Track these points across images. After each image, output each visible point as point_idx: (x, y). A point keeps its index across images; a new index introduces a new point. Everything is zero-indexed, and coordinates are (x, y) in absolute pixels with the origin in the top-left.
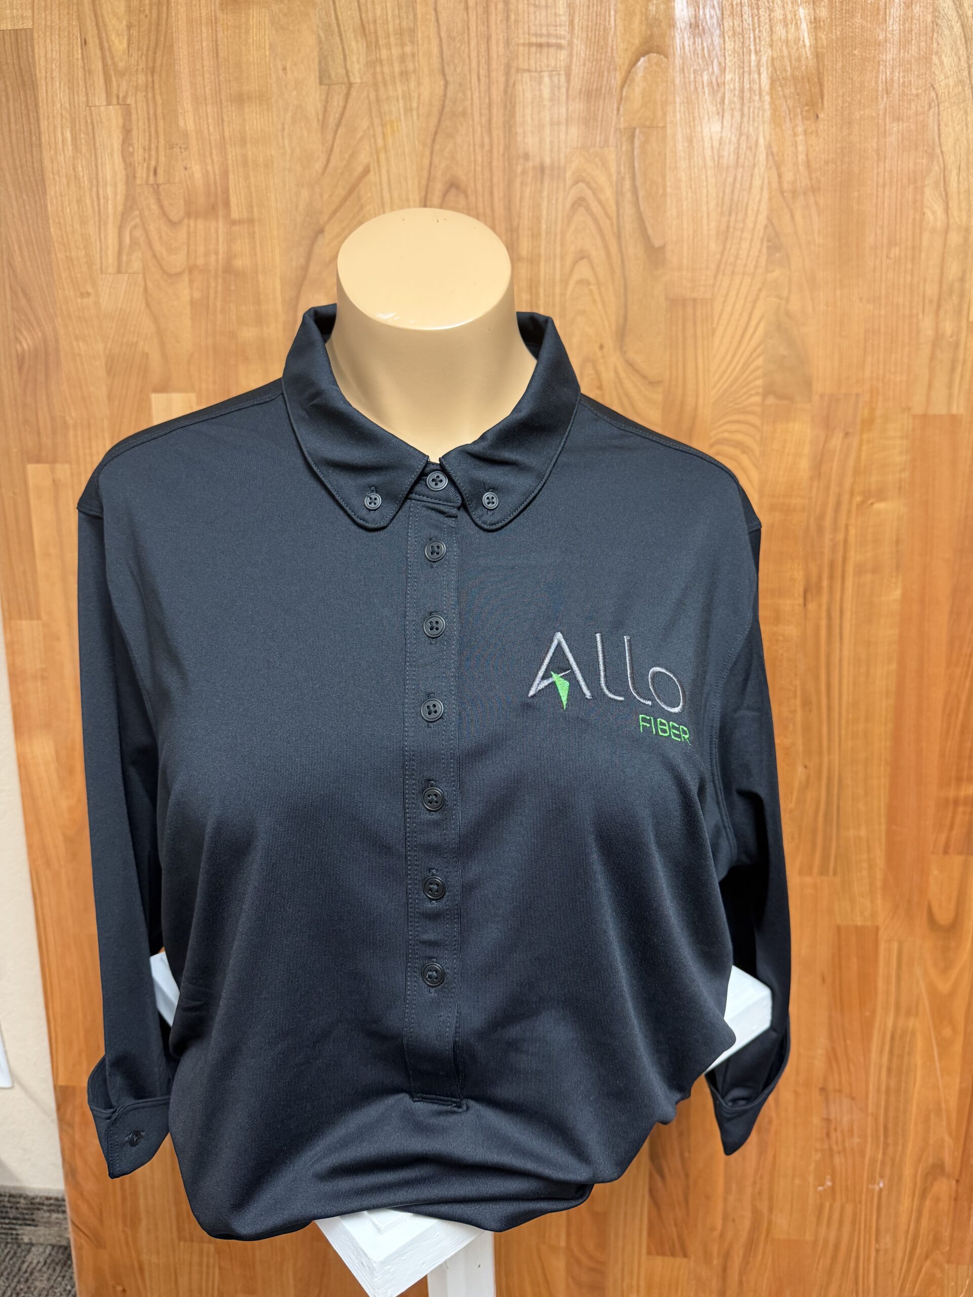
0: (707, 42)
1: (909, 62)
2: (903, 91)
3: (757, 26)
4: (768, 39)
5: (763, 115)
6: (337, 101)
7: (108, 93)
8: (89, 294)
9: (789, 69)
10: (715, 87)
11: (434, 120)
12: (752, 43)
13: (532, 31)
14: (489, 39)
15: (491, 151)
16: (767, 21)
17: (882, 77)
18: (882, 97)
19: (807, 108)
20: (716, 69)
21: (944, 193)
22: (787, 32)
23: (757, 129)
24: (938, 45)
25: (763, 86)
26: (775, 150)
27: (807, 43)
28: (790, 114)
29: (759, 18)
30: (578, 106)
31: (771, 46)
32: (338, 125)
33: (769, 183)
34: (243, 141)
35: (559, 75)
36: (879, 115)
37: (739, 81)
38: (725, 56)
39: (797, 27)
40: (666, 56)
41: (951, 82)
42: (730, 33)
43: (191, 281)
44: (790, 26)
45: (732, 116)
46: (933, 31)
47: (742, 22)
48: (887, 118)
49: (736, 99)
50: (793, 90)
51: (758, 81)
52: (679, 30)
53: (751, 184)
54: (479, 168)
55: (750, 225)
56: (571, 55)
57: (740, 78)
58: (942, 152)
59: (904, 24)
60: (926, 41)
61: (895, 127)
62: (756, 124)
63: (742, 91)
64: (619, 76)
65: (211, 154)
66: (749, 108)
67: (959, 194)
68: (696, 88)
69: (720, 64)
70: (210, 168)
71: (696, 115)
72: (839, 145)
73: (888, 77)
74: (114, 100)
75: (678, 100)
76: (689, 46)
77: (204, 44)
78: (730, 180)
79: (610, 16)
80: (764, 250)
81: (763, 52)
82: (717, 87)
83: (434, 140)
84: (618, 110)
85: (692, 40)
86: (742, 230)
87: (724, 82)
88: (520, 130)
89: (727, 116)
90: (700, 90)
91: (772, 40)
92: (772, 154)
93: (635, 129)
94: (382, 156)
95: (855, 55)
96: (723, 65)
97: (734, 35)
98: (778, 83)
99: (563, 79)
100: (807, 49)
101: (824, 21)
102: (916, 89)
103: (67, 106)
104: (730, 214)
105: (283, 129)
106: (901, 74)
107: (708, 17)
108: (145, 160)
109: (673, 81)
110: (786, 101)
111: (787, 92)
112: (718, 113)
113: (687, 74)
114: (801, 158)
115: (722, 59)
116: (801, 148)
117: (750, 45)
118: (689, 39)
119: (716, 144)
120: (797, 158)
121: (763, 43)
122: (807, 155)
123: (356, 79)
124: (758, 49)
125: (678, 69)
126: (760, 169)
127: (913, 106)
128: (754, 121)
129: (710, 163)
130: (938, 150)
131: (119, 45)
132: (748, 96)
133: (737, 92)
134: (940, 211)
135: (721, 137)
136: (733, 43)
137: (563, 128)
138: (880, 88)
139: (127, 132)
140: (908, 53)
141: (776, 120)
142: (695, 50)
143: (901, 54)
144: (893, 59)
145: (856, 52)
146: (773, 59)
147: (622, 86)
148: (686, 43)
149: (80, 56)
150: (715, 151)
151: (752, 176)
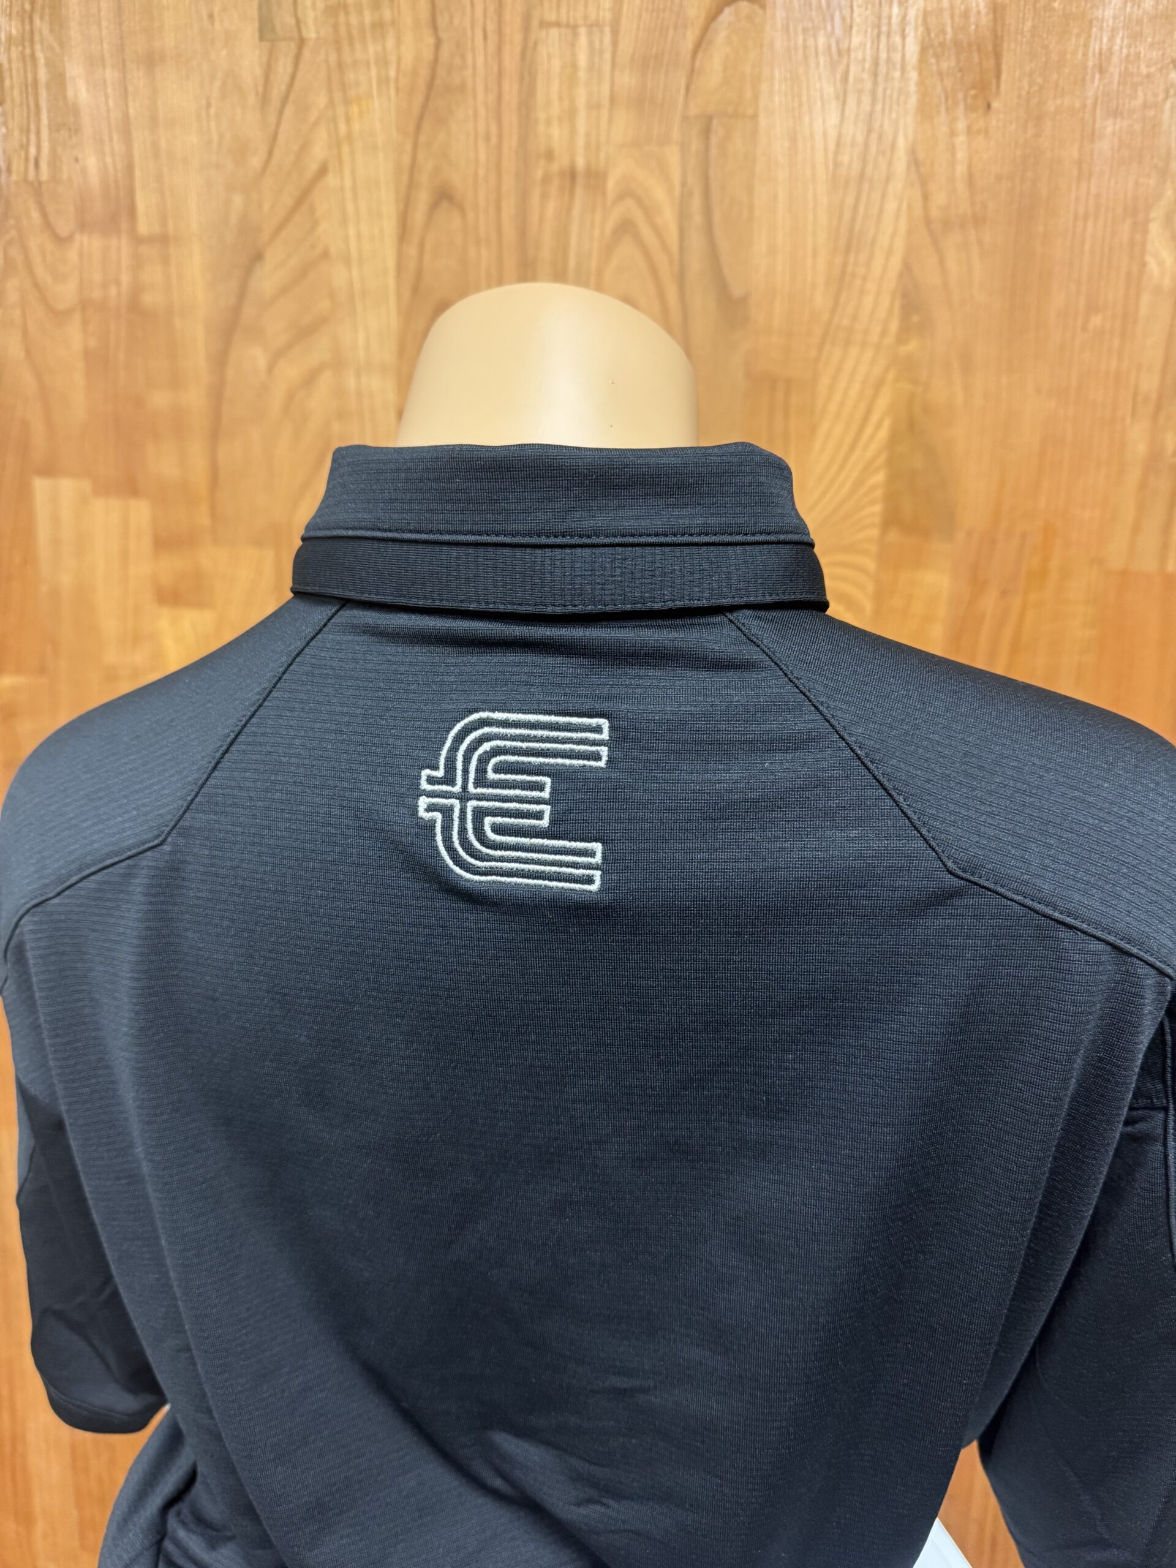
5: (906, 102)
6: (283, 67)
9: (949, 30)
10: (835, 56)
11: (419, 98)
15: (499, 146)
17: (1095, 46)
18: (1093, 78)
19: (973, 92)
20: (838, 28)
23: (894, 123)
25: (908, 57)
26: (921, 156)
28: (947, 99)
30: (627, 80)
32: (285, 101)
33: (910, 207)
34: (153, 122)
35: (602, 32)
36: (1084, 106)
37: (872, 48)
38: (851, 7)
43: (85, 323)
45: (859, 103)
48: (1098, 112)
49: (865, 76)
50: (953, 63)
51: (900, 48)
53: (881, 209)
54: (481, 172)
55: (877, 269)
57: (873, 42)
61: (1110, 127)
62: (894, 115)
63: (876, 63)
64: (691, 36)
65: (111, 139)
66: (885, 90)
68: (806, 57)
69: (843, 19)
70: (109, 160)
71: (804, 99)
72: (1019, 153)
73: (1104, 47)
75: (777, 74)
78: (850, 200)
80: (896, 310)
82: (838, 55)
83: (418, 128)
84: (688, 88)
86: (866, 277)
87: (849, 50)
88: (541, 115)
89: (851, 102)
90: (812, 61)
92: (916, 162)
93: (710, 119)
94: (345, 149)
95: (1054, 10)
96: (848, 21)
98: (931, 52)
99: (607, 38)
102: (1148, 66)
104: (847, 254)
105: (209, 106)
106: (1126, 42)
108: (22, 147)
109: (771, 46)
110: (942, 81)
111: (944, 65)
112: (837, 97)
113: (792, 34)
114: (961, 169)
115: (846, 12)
116: (961, 155)
119: (832, 146)
120: (954, 169)
122: (970, 167)
123: (310, 33)
125: (779, 27)
126: (897, 185)
127: (1140, 94)
128: (891, 110)
129: (821, 175)
132: (885, 70)
133: (867, 65)
135: (840, 134)
137: (605, 113)
138: (1090, 64)
140: (1139, 6)
141: (925, 111)
143: (1128, 9)
144: (1114, 18)
146: (926, 14)
147: (695, 54)
150: (831, 156)
151: (884, 195)
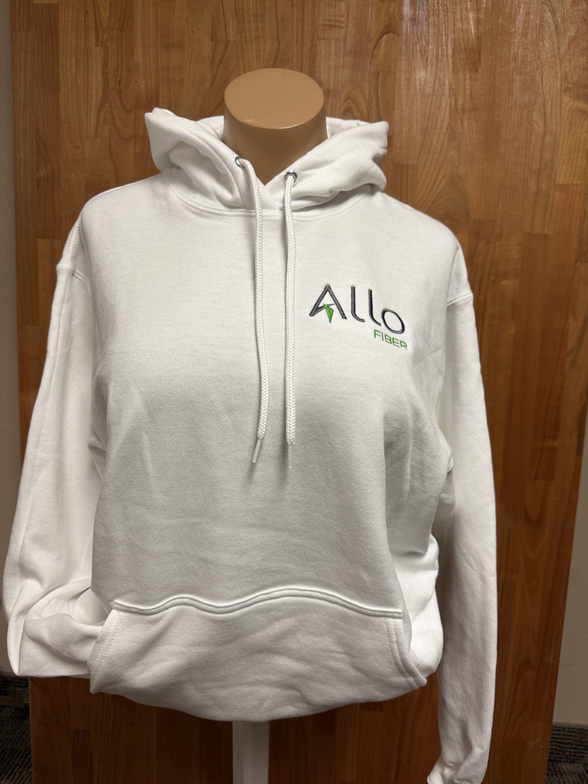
0: (419, 29)
1: (527, 44)
2: (523, 59)
3: (446, 21)
4: (452, 29)
5: (448, 68)
6: (220, 50)
7: (97, 40)
8: (79, 147)
9: (463, 45)
10: (423, 53)
11: (271, 63)
12: (444, 30)
13: (327, 17)
14: (303, 21)
16: (452, 19)
17: (512, 52)
18: (512, 62)
19: (471, 66)
20: (424, 43)
21: (543, 114)
22: (462, 25)
23: (444, 76)
24: (542, 36)
25: (449, 53)
26: (454, 87)
27: (473, 31)
28: (462, 68)
29: (448, 17)
30: (349, 59)
31: (454, 32)
32: (220, 63)
33: (450, 105)
34: (168, 69)
35: (340, 42)
36: (510, 71)
37: (436, 50)
38: (429, 36)
39: (468, 23)
40: (398, 35)
41: (549, 56)
42: (432, 24)
43: (135, 143)
44: (464, 22)
45: (432, 68)
46: (540, 29)
47: (439, 19)
48: (514, 73)
49: (434, 59)
50: (464, 56)
51: (446, 50)
52: (405, 22)
53: (440, 105)
55: (439, 126)
56: (347, 32)
57: (436, 48)
58: (543, 93)
59: (525, 24)
60: (536, 33)
61: (518, 78)
62: (444, 73)
63: (437, 55)
64: (372, 44)
65: (151, 75)
66: (441, 64)
67: (551, 115)
68: (413, 53)
69: (426, 40)
70: (149, 82)
71: (412, 67)
72: (488, 86)
73: (515, 52)
74: (100, 44)
75: (403, 58)
76: (410, 30)
77: (151, 17)
78: (429, 102)
79: (368, 12)
80: (446, 140)
81: (449, 36)
82: (424, 52)
84: (371, 62)
85: (412, 27)
86: (435, 129)
87: (428, 51)
89: (429, 68)
90: (415, 54)
91: (454, 29)
92: (452, 89)
93: (379, 73)
95: (498, 39)
96: (428, 41)
97: (434, 26)
98: (457, 52)
99: (342, 44)
100: (473, 35)
101: (482, 20)
102: (530, 59)
103: (74, 45)
104: (428, 120)
105: (190, 64)
106: (522, 51)
107: (421, 15)
108: (114, 76)
109: (401, 48)
110: (461, 62)
111: (461, 57)
112: (424, 67)
113: (408, 45)
114: (468, 92)
115: (427, 38)
116: (468, 87)
117: (442, 31)
118: (410, 27)
119: (423, 83)
120: (465, 92)
121: (450, 30)
122: (471, 91)
123: (231, 38)
124: (447, 34)
125: (403, 42)
126: (446, 97)
127: (528, 68)
128: (443, 71)
129: (418, 93)
130: (541, 92)
131: (105, 15)
132: (441, 58)
133: (435, 56)
134: (541, 124)
135: (425, 80)
136: (433, 30)
137: (341, 70)
138: (511, 57)
139: (105, 61)
140: (526, 39)
141: (455, 71)
142: (413, 33)
143: (523, 40)
144: (518, 42)
145: (499, 38)
146: (454, 39)
147: (374, 50)
148: (409, 28)
149: (83, 20)
150: (422, 86)
151: (441, 101)
